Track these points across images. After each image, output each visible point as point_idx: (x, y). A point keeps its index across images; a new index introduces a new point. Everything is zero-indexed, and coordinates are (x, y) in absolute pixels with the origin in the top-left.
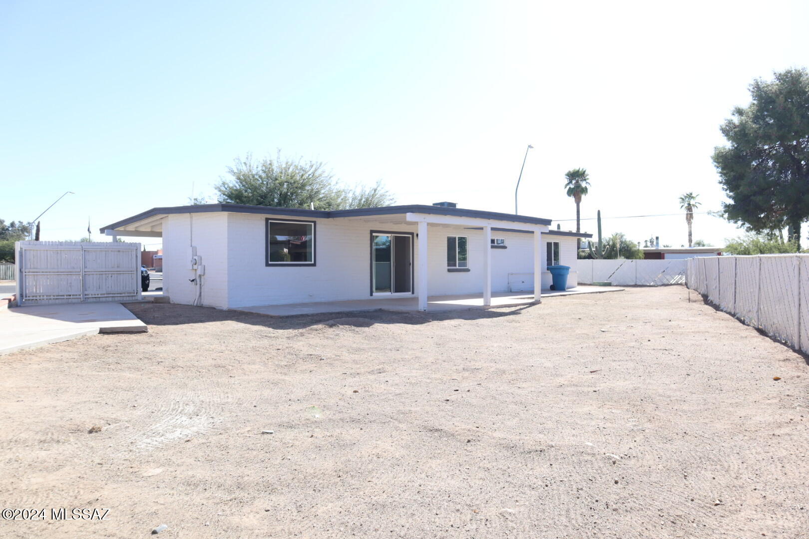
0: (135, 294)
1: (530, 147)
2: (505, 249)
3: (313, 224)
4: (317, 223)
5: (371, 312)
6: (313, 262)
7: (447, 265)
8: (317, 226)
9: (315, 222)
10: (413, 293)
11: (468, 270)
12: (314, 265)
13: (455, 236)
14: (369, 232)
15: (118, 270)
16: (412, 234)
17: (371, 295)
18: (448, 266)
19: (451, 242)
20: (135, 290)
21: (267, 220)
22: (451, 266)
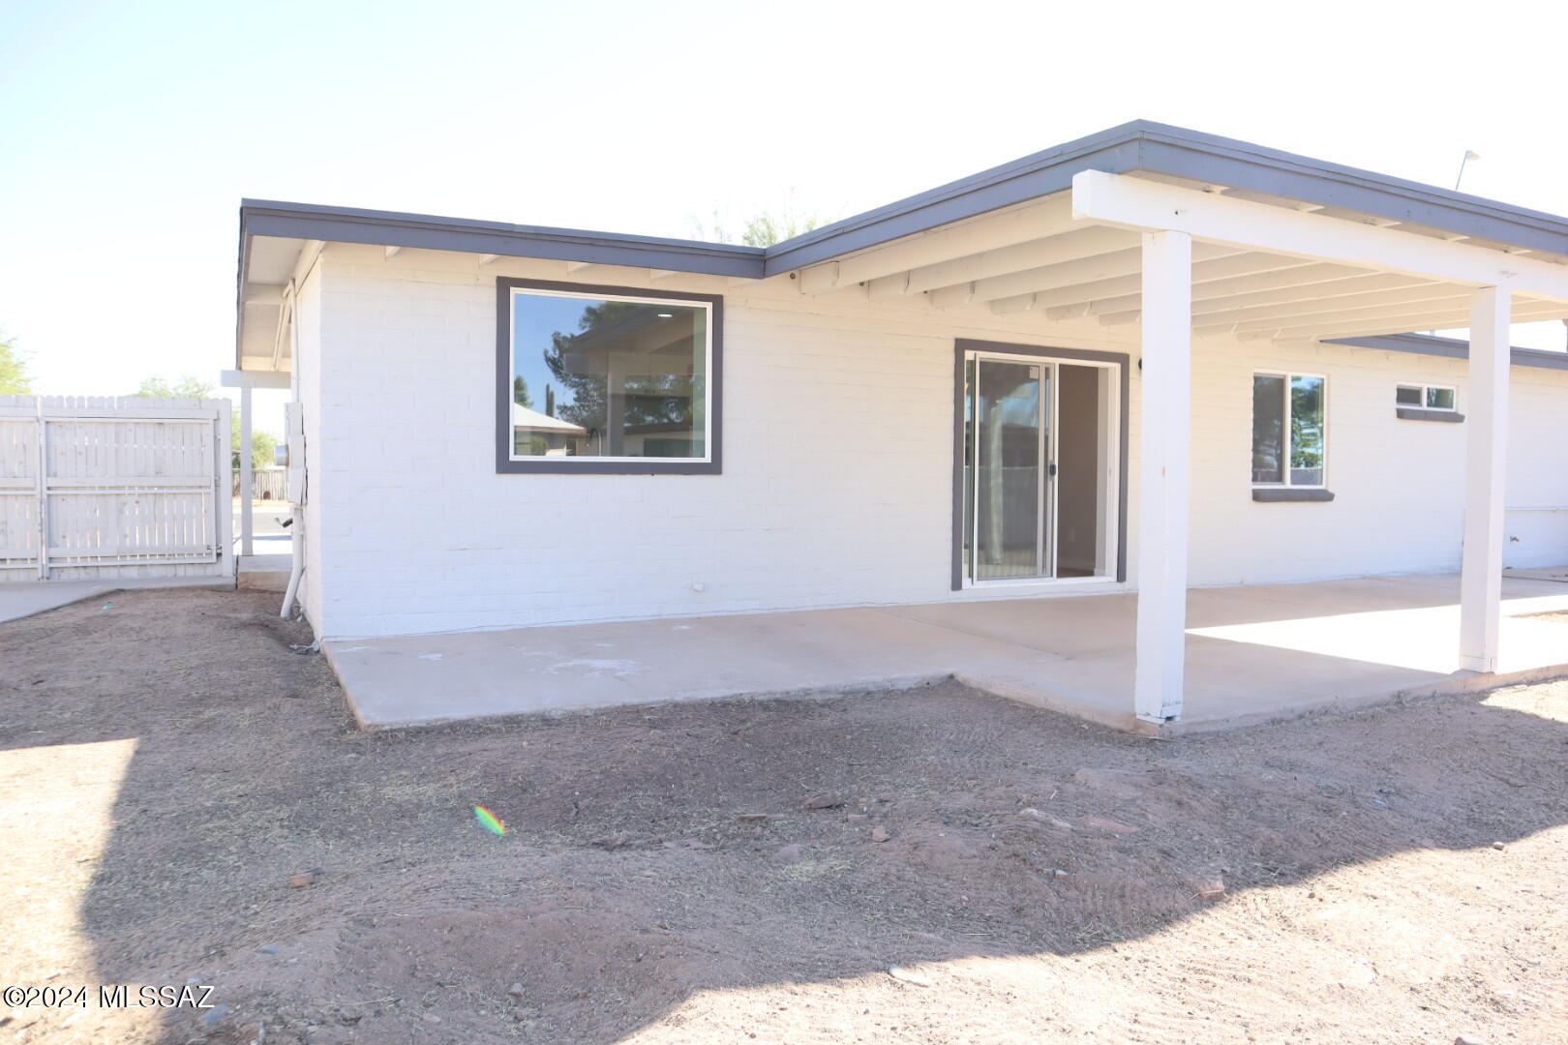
0: (214, 559)
1: (1469, 155)
2: (1460, 424)
3: (709, 306)
4: (726, 301)
5: (904, 693)
6: (708, 459)
7: (1250, 476)
8: (729, 315)
9: (718, 301)
10: (1121, 576)
11: (1325, 497)
12: (715, 468)
13: (1282, 373)
14: (951, 346)
15: (162, 482)
16: (1123, 359)
17: (957, 585)
18: (1255, 479)
19: (1267, 395)
20: (214, 547)
21: (504, 285)
22: (1263, 480)
